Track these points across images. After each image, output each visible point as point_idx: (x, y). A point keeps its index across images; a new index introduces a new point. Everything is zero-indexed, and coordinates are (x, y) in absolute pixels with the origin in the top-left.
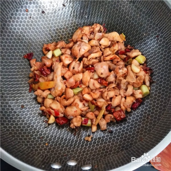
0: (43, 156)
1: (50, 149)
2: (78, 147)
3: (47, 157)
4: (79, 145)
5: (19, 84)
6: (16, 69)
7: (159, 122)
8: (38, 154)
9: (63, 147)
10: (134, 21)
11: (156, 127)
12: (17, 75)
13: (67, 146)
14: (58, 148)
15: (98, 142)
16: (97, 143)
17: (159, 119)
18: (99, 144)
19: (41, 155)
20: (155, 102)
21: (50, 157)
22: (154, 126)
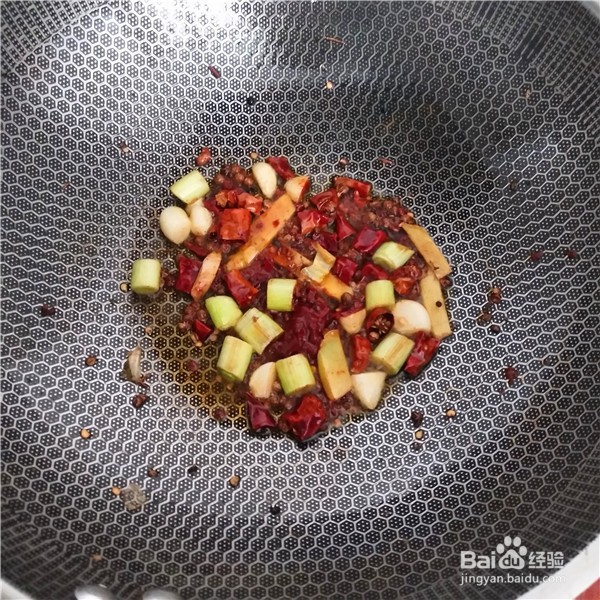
0: (60, 549)
1: (96, 529)
2: (209, 545)
3: (73, 556)
4: (213, 540)
5: (51, 269)
6: (55, 212)
7: (539, 514)
8: (44, 538)
9: (150, 532)
10: (515, 127)
11: (523, 530)
12: (55, 235)
13: (166, 533)
14: (132, 531)
15: (291, 544)
16: (283, 548)
17: (543, 505)
18: (291, 552)
19: (53, 544)
20: (539, 435)
21: (85, 557)
22: (518, 527)
